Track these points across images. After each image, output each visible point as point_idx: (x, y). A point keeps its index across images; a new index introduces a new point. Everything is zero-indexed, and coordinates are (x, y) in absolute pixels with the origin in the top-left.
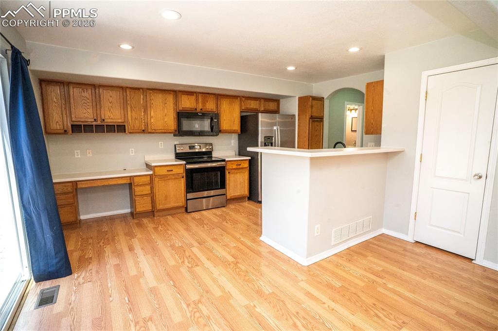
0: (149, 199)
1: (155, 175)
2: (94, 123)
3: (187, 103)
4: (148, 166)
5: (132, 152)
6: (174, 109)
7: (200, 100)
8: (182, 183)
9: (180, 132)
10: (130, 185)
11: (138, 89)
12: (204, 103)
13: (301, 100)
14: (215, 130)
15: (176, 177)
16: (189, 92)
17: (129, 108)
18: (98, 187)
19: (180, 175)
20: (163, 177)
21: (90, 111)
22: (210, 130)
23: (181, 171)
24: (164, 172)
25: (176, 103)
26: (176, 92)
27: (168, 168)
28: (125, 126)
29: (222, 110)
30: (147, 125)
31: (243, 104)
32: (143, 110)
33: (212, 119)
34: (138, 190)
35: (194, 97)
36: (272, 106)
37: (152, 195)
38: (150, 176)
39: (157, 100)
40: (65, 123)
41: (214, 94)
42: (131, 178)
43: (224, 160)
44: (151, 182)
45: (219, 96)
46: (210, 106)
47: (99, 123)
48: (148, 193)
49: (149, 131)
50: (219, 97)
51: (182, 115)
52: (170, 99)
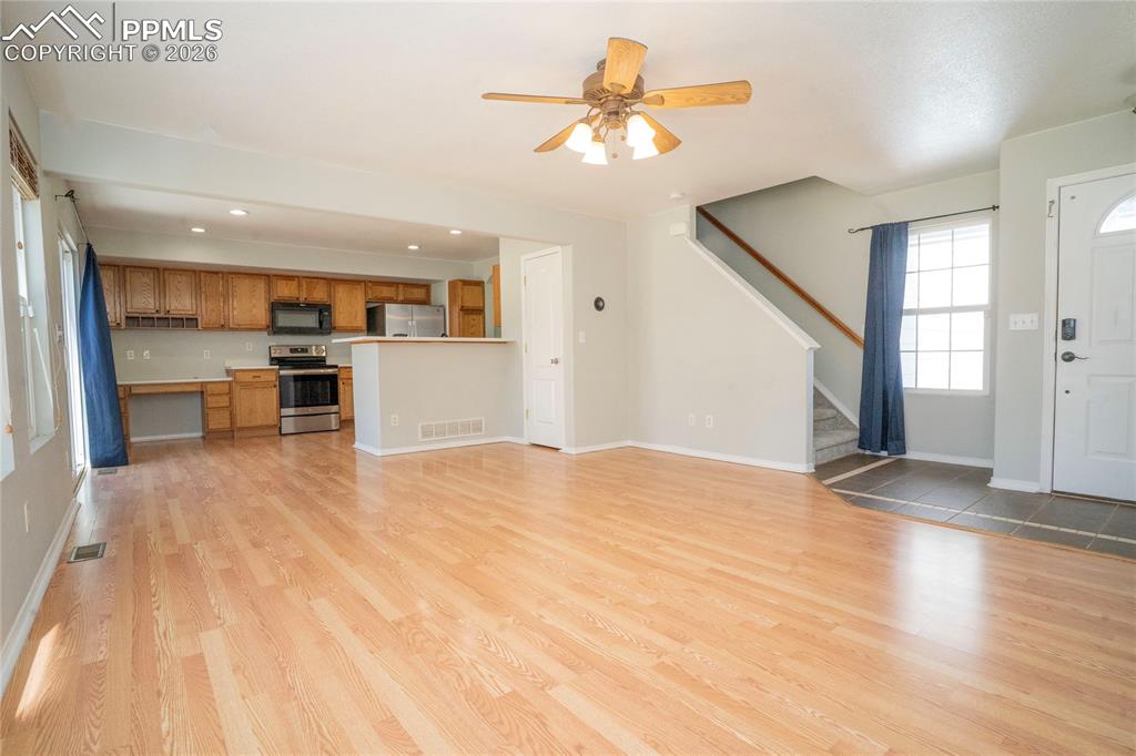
0: (227, 414)
1: (237, 382)
2: (157, 315)
3: (285, 291)
4: (228, 372)
5: (207, 354)
6: (266, 298)
7: (305, 286)
8: (274, 393)
9: (274, 329)
10: (202, 393)
11: (217, 273)
12: (309, 291)
13: (453, 285)
14: (325, 327)
15: (266, 385)
16: (288, 277)
17: (203, 297)
18: (158, 394)
19: (272, 384)
20: (246, 385)
21: (151, 300)
22: (318, 326)
23: (273, 377)
24: (247, 378)
25: (269, 291)
26: (268, 277)
27: (255, 374)
28: (197, 319)
29: (338, 300)
30: (226, 318)
31: (370, 292)
32: (222, 300)
33: (321, 312)
34: (211, 401)
35: (295, 283)
36: (419, 294)
37: (230, 408)
38: (230, 383)
39: (243, 286)
40: (118, 315)
41: (325, 279)
42: (203, 384)
43: (336, 367)
44: (230, 392)
45: (332, 281)
46: (319, 295)
47: (162, 315)
48: (224, 404)
49: (231, 326)
50: (333, 283)
51: (276, 306)
52: (261, 285)
